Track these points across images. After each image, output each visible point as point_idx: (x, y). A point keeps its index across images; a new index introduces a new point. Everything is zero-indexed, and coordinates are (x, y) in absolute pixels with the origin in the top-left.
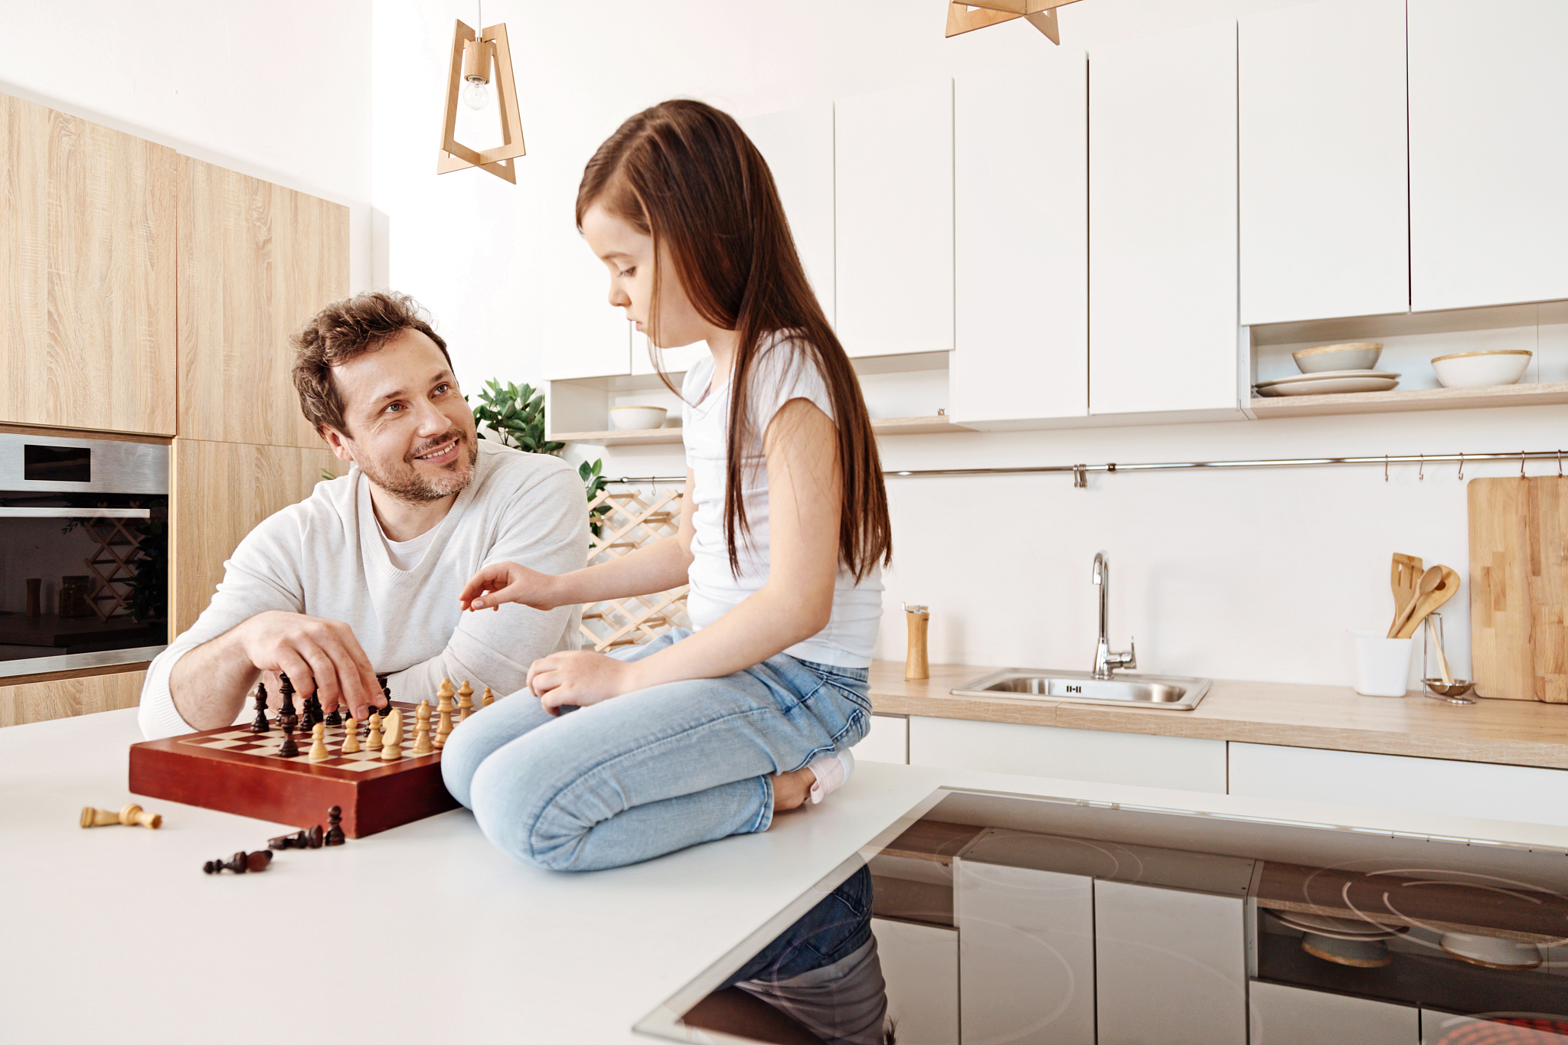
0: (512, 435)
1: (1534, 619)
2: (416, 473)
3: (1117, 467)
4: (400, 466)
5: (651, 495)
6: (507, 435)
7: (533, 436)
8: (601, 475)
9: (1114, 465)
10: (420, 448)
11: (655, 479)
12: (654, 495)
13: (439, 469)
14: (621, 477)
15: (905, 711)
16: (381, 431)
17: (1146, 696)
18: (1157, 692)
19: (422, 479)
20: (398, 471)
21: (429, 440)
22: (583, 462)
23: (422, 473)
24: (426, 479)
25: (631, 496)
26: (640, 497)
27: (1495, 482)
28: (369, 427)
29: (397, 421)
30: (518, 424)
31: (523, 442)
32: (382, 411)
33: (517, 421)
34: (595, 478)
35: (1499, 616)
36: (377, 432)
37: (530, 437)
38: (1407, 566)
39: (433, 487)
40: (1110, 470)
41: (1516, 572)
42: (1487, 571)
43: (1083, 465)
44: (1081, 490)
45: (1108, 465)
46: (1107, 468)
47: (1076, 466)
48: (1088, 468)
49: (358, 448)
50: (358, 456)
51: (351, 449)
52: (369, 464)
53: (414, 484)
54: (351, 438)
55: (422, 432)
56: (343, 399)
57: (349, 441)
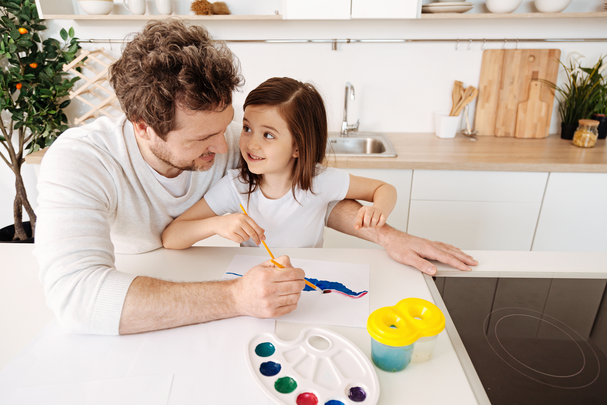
0: (11, 12)
1: (498, 106)
3: (351, 41)
5: (110, 49)
6: (7, 12)
7: (26, 14)
8: (75, 36)
9: (349, 40)
11: (111, 41)
12: (112, 49)
14: (89, 39)
22: (61, 29)
25: (99, 51)
26: (104, 51)
27: (493, 51)
30: (13, 5)
31: (20, 17)
33: (12, 3)
34: (71, 39)
35: (487, 105)
37: (25, 14)
38: (458, 85)
40: (348, 42)
41: (494, 88)
42: (485, 87)
43: (336, 40)
44: (334, 51)
45: (347, 40)
46: (346, 41)
47: (333, 40)
48: (338, 41)
49: (165, 145)
50: (160, 146)
51: (156, 140)
52: (168, 155)
53: (188, 167)
54: (164, 140)
55: (213, 150)
56: (177, 126)
57: (159, 138)
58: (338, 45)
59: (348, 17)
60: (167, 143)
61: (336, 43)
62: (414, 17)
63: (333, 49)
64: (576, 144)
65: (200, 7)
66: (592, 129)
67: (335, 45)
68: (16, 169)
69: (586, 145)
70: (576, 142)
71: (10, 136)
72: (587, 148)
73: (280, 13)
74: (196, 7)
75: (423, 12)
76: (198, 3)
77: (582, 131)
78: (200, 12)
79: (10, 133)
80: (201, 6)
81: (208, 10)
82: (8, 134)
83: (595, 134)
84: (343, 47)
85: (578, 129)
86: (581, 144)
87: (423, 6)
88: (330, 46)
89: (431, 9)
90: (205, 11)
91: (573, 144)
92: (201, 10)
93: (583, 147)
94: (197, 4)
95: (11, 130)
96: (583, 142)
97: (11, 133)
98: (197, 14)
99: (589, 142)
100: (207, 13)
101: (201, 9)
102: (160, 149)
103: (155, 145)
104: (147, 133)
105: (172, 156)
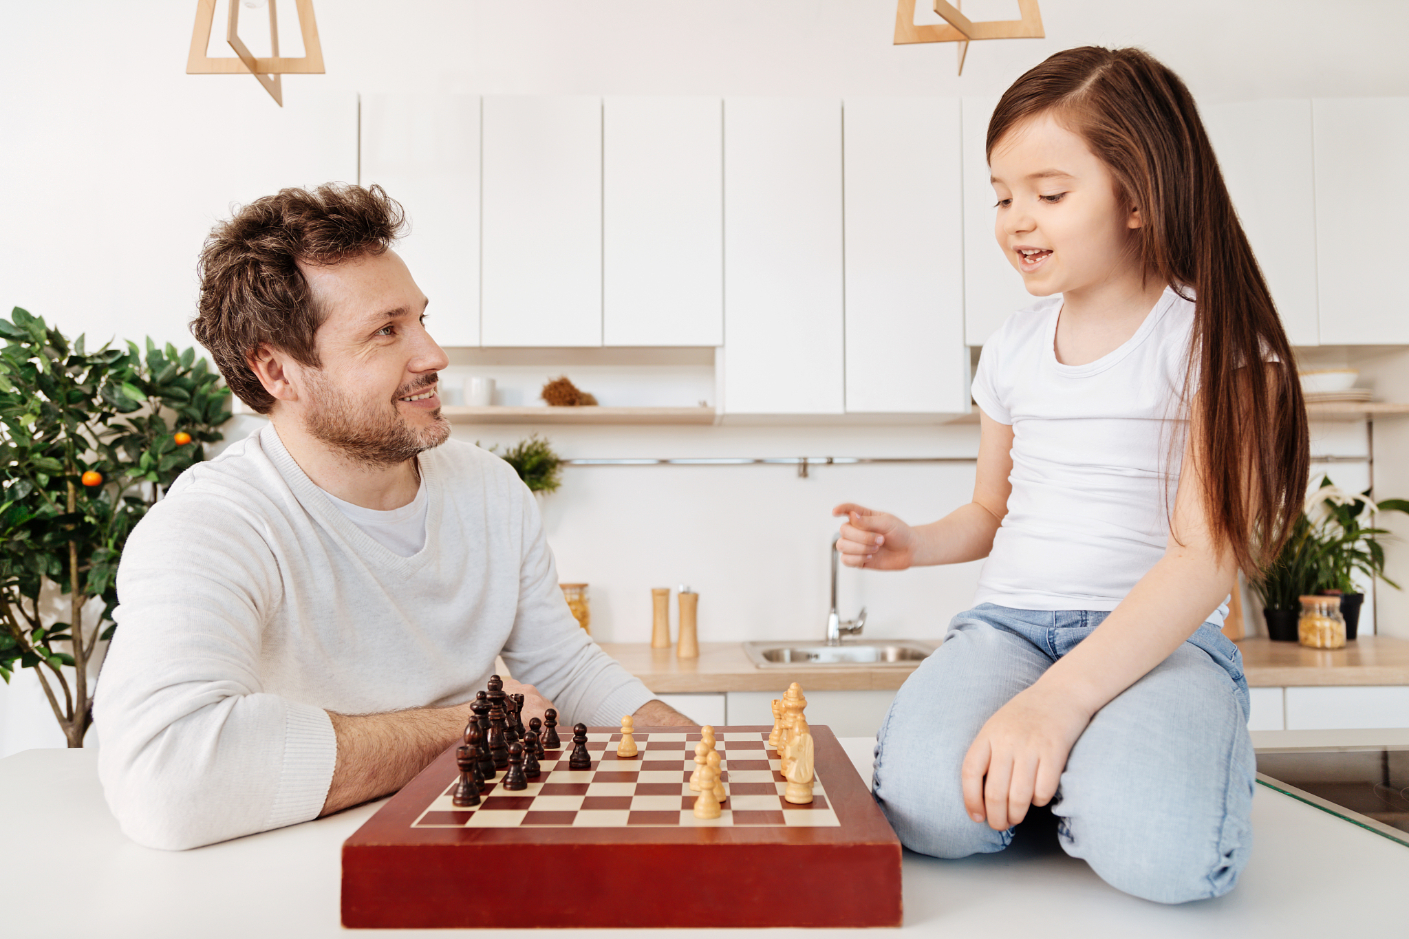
2: (400, 418)
4: (386, 406)
9: (831, 459)
10: (410, 385)
13: (426, 416)
15: (722, 688)
16: (370, 358)
17: (884, 657)
18: (892, 653)
19: (405, 426)
20: (384, 414)
21: (421, 377)
23: (405, 419)
24: (409, 427)
28: (353, 352)
29: (389, 347)
32: (374, 334)
36: (365, 359)
39: (419, 438)
40: (829, 463)
43: (805, 459)
44: (802, 481)
45: (827, 458)
46: (825, 461)
47: (800, 459)
48: (809, 461)
49: (325, 381)
50: (318, 393)
51: (306, 383)
52: (338, 403)
53: (393, 433)
54: (317, 367)
55: (420, 365)
56: (322, 310)
57: (309, 371)
58: (810, 469)
59: (839, 410)
60: (325, 371)
61: (805, 465)
63: (799, 477)
64: (1308, 643)
65: (560, 393)
66: (1330, 612)
67: (804, 468)
68: (78, 735)
69: (1328, 643)
70: (1306, 639)
71: (86, 655)
72: (1332, 649)
73: (709, 404)
74: (552, 392)
76: (557, 385)
77: (1311, 618)
78: (560, 400)
79: (87, 650)
80: (562, 390)
81: (574, 397)
82: (85, 647)
83: (1337, 619)
84: (819, 474)
85: (1302, 614)
86: (1319, 644)
88: (794, 471)
90: (568, 398)
91: (1301, 646)
92: (561, 397)
93: (1324, 648)
94: (555, 387)
95: (93, 641)
96: (1322, 638)
97: (91, 649)
98: (553, 404)
99: (1332, 637)
100: (571, 403)
101: (562, 395)
102: (321, 402)
103: (309, 400)
104: (286, 382)
105: (346, 400)
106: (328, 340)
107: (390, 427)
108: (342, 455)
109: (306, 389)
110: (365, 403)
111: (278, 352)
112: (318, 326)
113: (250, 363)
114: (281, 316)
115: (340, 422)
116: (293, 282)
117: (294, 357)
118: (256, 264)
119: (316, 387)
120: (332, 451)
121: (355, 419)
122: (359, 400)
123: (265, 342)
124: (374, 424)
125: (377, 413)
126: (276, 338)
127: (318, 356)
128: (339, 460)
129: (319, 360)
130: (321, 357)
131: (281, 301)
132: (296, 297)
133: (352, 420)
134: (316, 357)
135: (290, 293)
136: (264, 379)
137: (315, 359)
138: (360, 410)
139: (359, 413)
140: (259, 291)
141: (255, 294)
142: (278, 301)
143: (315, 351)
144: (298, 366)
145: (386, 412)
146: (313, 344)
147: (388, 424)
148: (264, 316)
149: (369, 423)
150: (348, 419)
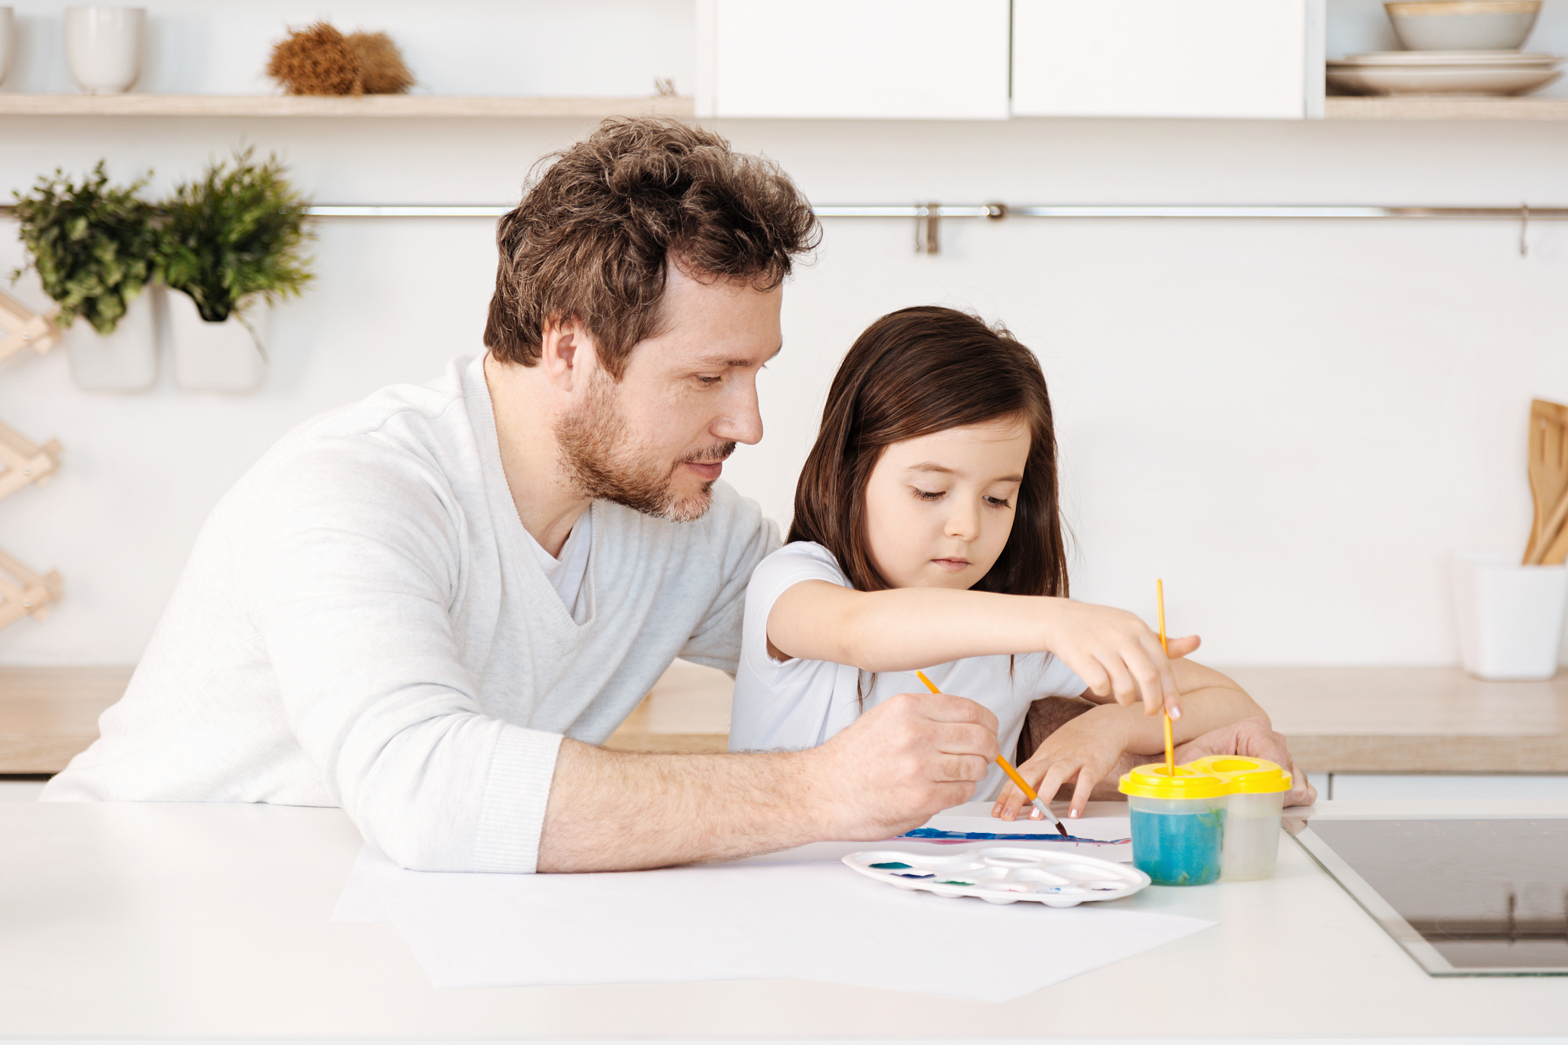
2: (668, 481)
3: (1010, 211)
4: (664, 463)
10: (705, 452)
13: (696, 487)
19: (665, 491)
21: (719, 445)
39: (670, 507)
44: (925, 259)
45: (989, 206)
46: (985, 212)
47: (918, 206)
48: (944, 211)
49: (613, 396)
50: (598, 403)
51: (591, 385)
52: (613, 429)
53: (646, 493)
54: (615, 378)
55: (725, 431)
56: (661, 324)
57: (603, 374)
58: (945, 231)
59: (995, 108)
60: (621, 386)
61: (933, 222)
62: (1293, 110)
63: (918, 249)
65: (315, 64)
67: (931, 231)
73: (680, 88)
74: (295, 62)
75: (1337, 88)
76: (309, 45)
78: (314, 82)
80: (320, 58)
81: (349, 76)
84: (970, 240)
87: (1330, 66)
88: (906, 234)
89: (1370, 77)
92: (317, 76)
94: (304, 50)
98: (299, 92)
100: (343, 89)
101: (320, 69)
102: (594, 413)
103: (582, 402)
104: (570, 366)
105: (624, 432)
106: (646, 357)
107: (649, 485)
108: (568, 474)
109: (587, 390)
110: (641, 449)
111: (584, 335)
112: (646, 337)
113: (547, 325)
114: (614, 306)
115: (601, 448)
116: (650, 280)
117: (597, 350)
118: (625, 241)
119: (599, 395)
120: (560, 463)
121: (620, 457)
122: (638, 441)
123: (579, 317)
124: (636, 474)
125: (648, 465)
126: (593, 323)
127: (624, 369)
128: (560, 476)
129: (623, 372)
130: (627, 370)
131: (626, 294)
132: (645, 299)
133: (615, 455)
134: (622, 367)
135: (641, 291)
136: (548, 348)
137: (619, 368)
138: (632, 452)
139: (628, 454)
140: (610, 270)
141: (604, 269)
142: (623, 293)
143: (625, 361)
144: (595, 360)
145: (659, 468)
146: (628, 352)
147: (650, 481)
148: (597, 292)
149: (630, 470)
150: (612, 451)
